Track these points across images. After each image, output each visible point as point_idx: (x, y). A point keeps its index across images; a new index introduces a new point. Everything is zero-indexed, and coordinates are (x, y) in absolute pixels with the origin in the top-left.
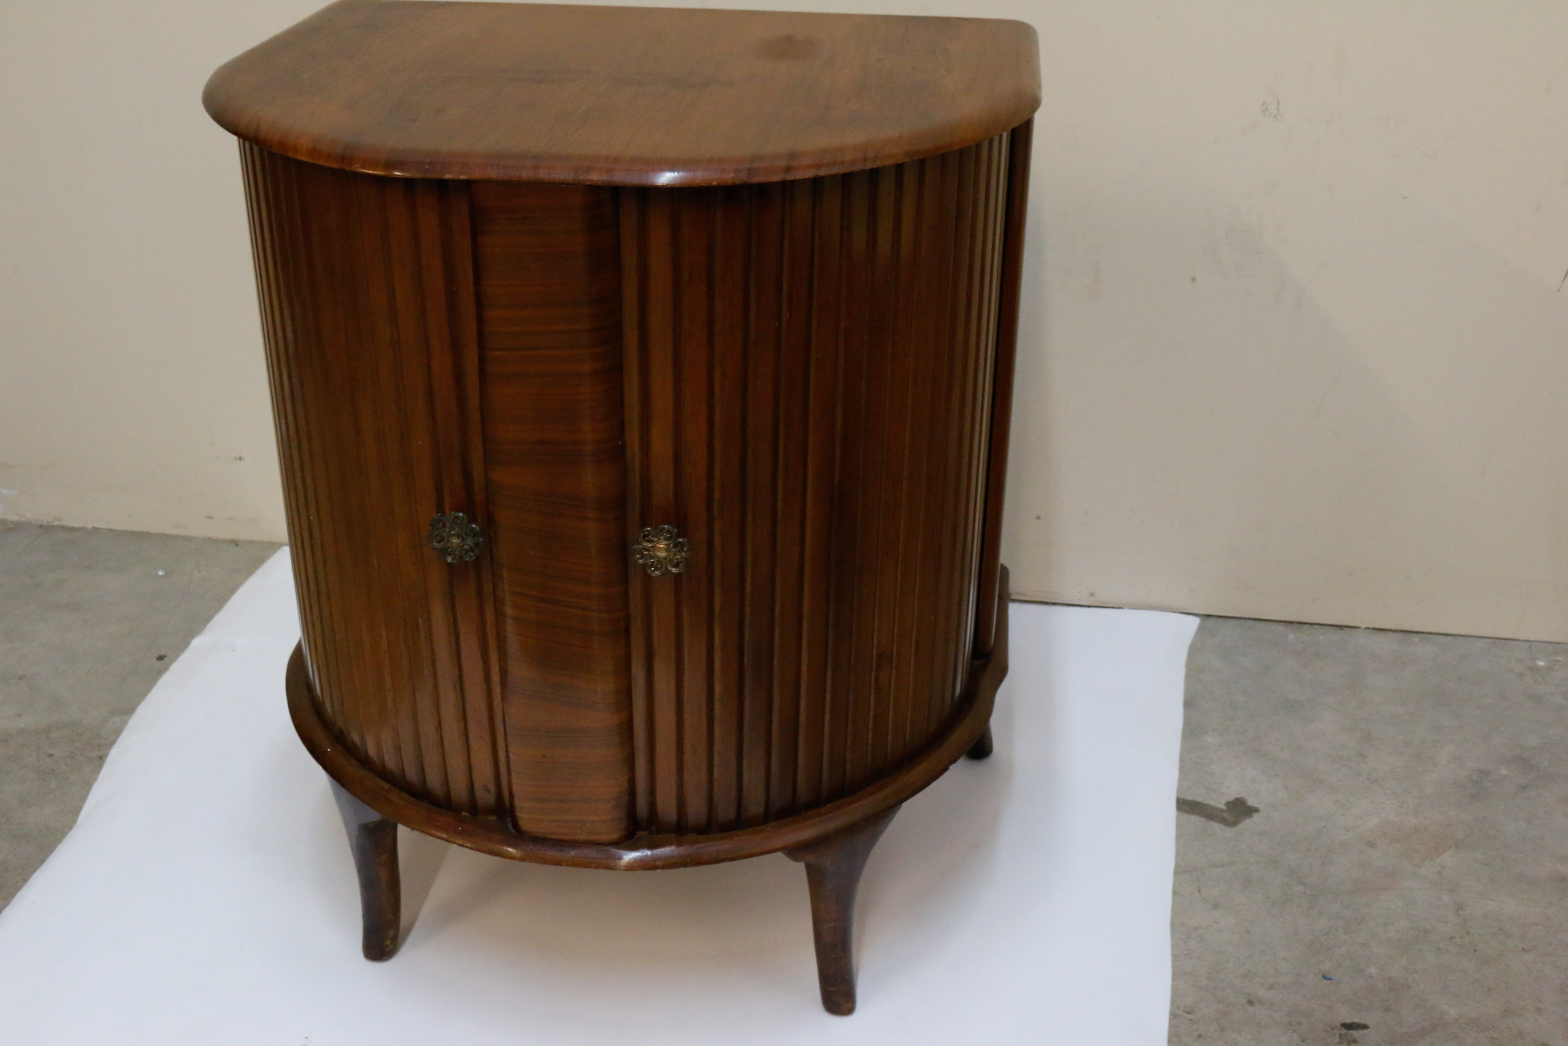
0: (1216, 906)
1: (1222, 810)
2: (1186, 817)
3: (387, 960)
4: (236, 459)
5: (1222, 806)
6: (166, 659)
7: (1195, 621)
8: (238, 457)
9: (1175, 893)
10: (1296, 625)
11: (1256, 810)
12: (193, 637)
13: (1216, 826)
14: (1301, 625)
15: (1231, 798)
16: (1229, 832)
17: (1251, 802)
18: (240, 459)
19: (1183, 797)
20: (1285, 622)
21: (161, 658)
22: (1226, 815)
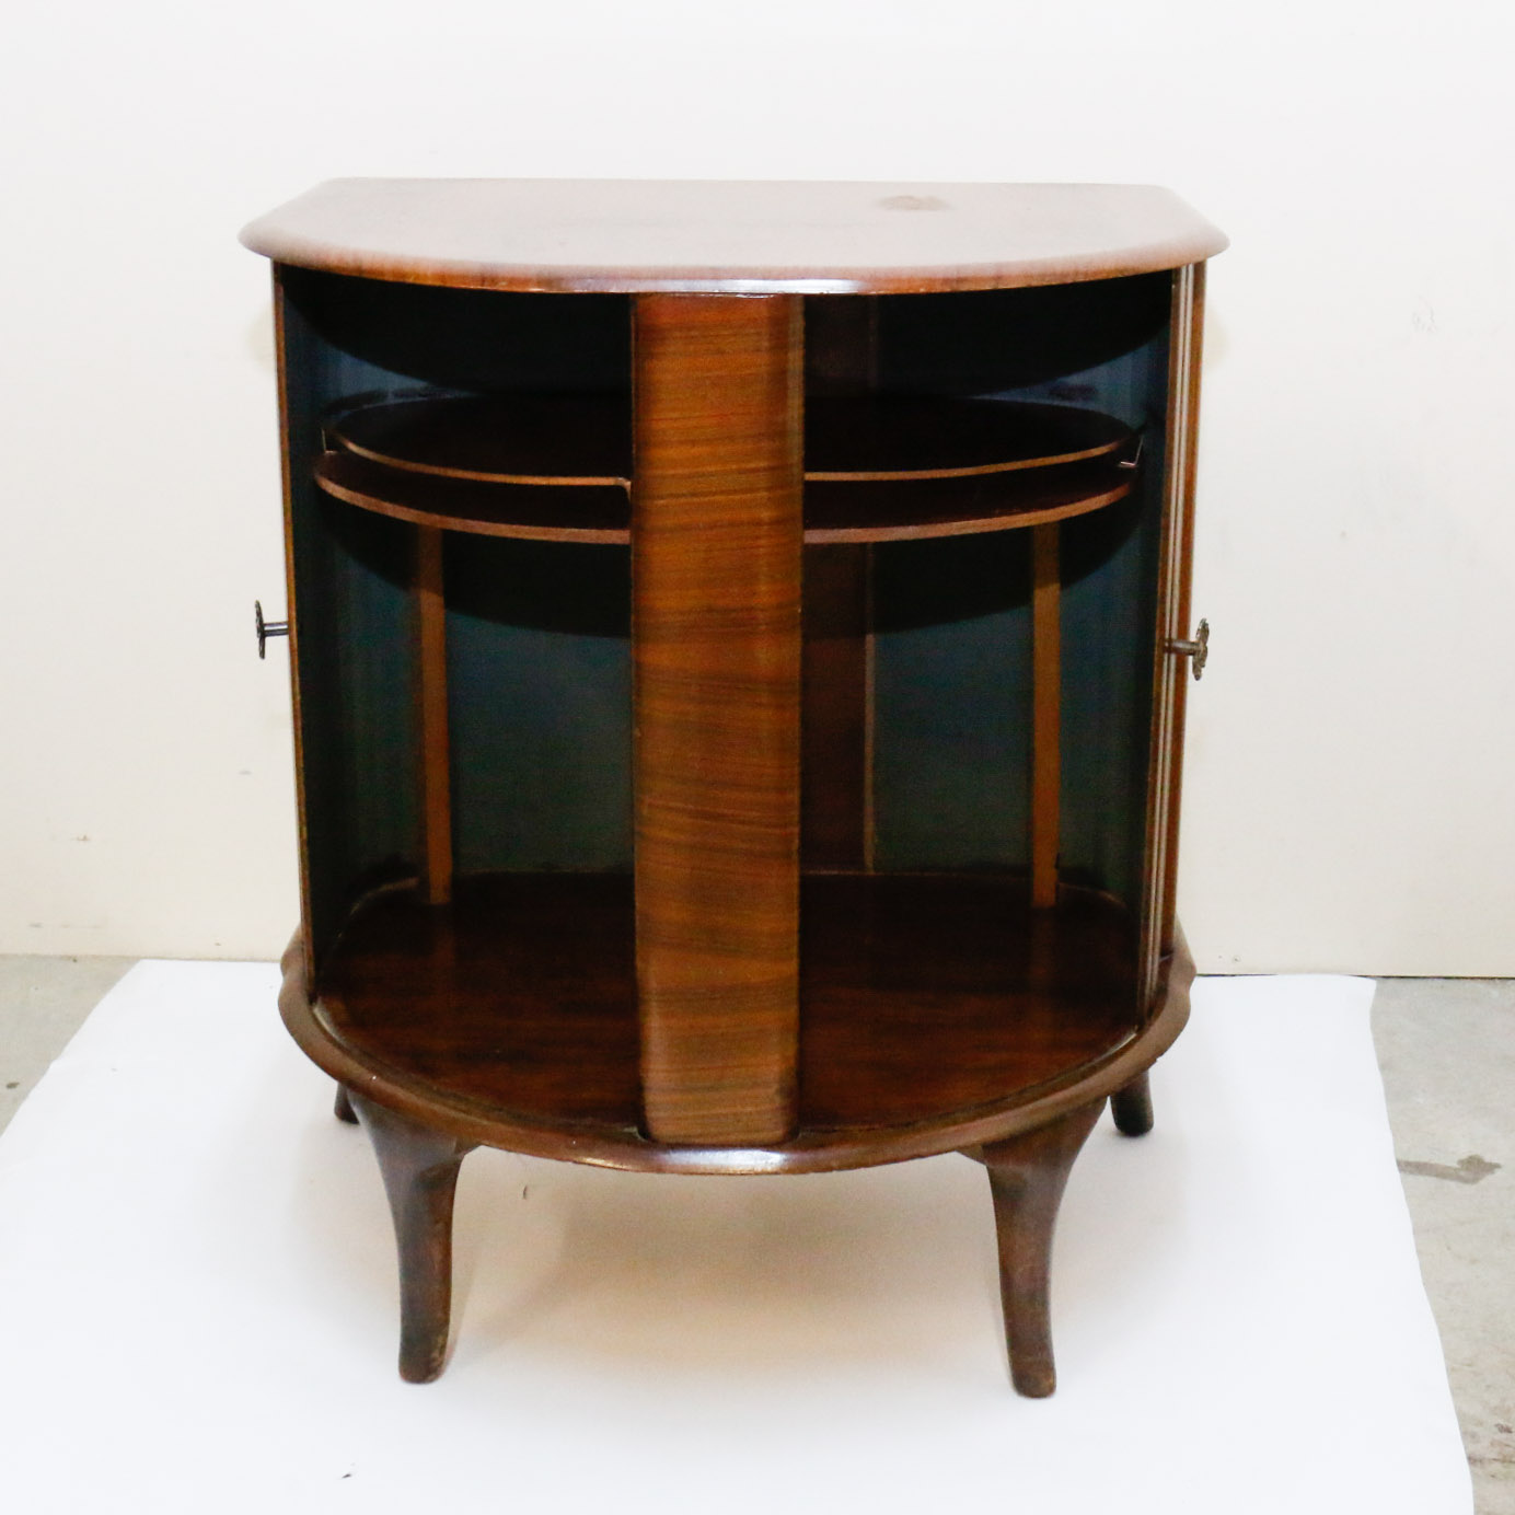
0: (1474, 1261)
1: (1455, 1169)
2: (1411, 1178)
3: (431, 1381)
4: (78, 839)
5: (1455, 1165)
6: (18, 1088)
7: (1372, 984)
8: (82, 837)
9: (1419, 1252)
10: (1497, 981)
11: (1497, 1166)
12: (49, 1061)
13: (1452, 1185)
14: (1505, 981)
15: (1464, 1156)
16: (1469, 1189)
17: (1488, 1158)
18: (85, 839)
19: (1404, 1158)
20: (1485, 978)
21: (11, 1086)
22: (1462, 1173)
